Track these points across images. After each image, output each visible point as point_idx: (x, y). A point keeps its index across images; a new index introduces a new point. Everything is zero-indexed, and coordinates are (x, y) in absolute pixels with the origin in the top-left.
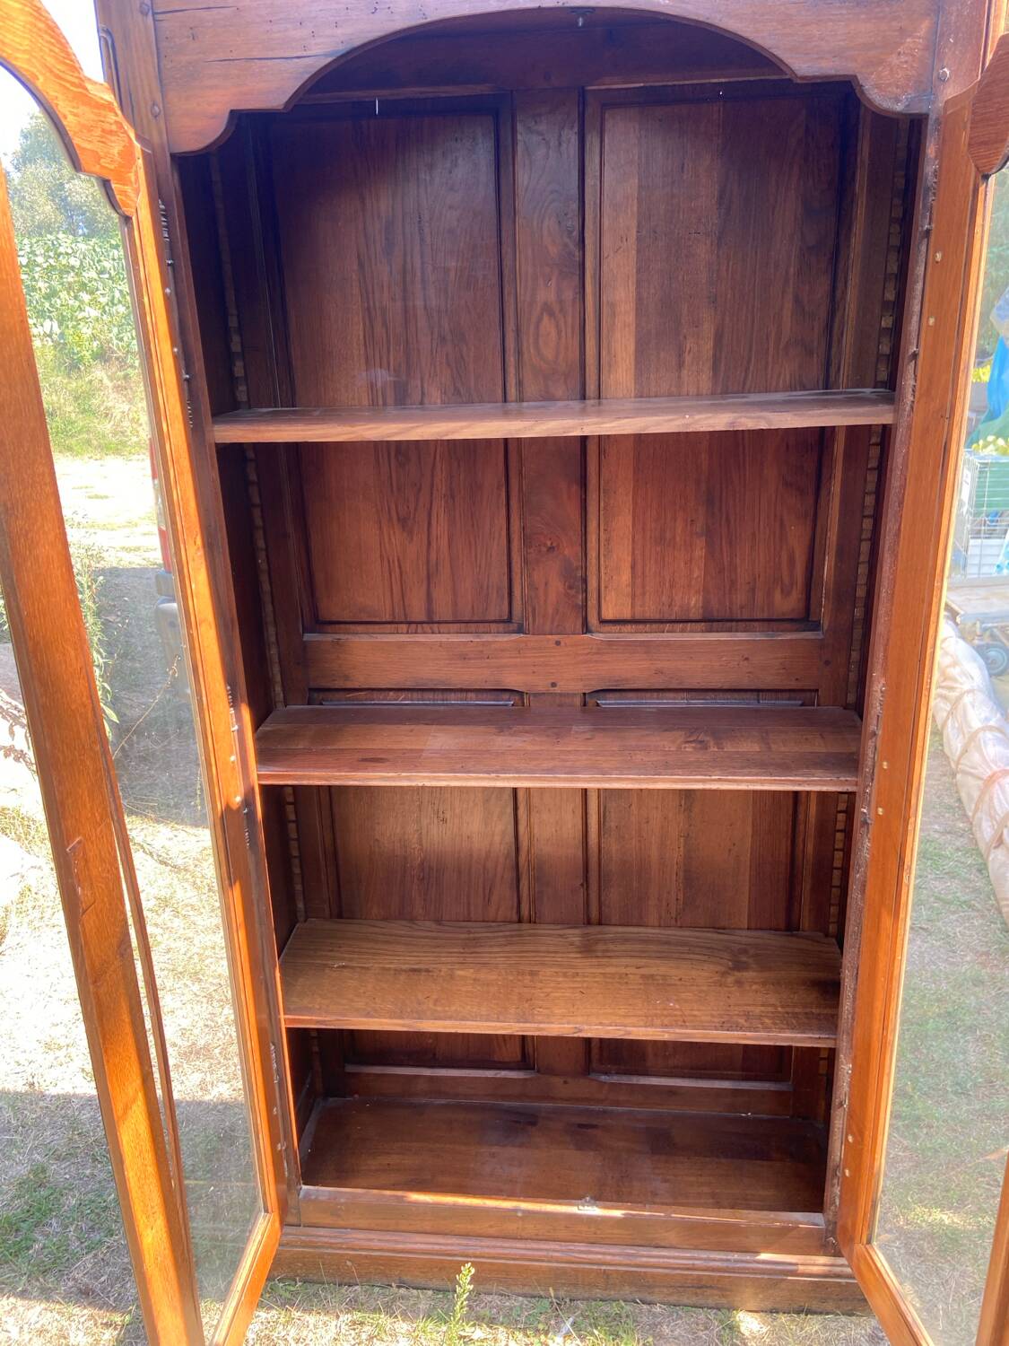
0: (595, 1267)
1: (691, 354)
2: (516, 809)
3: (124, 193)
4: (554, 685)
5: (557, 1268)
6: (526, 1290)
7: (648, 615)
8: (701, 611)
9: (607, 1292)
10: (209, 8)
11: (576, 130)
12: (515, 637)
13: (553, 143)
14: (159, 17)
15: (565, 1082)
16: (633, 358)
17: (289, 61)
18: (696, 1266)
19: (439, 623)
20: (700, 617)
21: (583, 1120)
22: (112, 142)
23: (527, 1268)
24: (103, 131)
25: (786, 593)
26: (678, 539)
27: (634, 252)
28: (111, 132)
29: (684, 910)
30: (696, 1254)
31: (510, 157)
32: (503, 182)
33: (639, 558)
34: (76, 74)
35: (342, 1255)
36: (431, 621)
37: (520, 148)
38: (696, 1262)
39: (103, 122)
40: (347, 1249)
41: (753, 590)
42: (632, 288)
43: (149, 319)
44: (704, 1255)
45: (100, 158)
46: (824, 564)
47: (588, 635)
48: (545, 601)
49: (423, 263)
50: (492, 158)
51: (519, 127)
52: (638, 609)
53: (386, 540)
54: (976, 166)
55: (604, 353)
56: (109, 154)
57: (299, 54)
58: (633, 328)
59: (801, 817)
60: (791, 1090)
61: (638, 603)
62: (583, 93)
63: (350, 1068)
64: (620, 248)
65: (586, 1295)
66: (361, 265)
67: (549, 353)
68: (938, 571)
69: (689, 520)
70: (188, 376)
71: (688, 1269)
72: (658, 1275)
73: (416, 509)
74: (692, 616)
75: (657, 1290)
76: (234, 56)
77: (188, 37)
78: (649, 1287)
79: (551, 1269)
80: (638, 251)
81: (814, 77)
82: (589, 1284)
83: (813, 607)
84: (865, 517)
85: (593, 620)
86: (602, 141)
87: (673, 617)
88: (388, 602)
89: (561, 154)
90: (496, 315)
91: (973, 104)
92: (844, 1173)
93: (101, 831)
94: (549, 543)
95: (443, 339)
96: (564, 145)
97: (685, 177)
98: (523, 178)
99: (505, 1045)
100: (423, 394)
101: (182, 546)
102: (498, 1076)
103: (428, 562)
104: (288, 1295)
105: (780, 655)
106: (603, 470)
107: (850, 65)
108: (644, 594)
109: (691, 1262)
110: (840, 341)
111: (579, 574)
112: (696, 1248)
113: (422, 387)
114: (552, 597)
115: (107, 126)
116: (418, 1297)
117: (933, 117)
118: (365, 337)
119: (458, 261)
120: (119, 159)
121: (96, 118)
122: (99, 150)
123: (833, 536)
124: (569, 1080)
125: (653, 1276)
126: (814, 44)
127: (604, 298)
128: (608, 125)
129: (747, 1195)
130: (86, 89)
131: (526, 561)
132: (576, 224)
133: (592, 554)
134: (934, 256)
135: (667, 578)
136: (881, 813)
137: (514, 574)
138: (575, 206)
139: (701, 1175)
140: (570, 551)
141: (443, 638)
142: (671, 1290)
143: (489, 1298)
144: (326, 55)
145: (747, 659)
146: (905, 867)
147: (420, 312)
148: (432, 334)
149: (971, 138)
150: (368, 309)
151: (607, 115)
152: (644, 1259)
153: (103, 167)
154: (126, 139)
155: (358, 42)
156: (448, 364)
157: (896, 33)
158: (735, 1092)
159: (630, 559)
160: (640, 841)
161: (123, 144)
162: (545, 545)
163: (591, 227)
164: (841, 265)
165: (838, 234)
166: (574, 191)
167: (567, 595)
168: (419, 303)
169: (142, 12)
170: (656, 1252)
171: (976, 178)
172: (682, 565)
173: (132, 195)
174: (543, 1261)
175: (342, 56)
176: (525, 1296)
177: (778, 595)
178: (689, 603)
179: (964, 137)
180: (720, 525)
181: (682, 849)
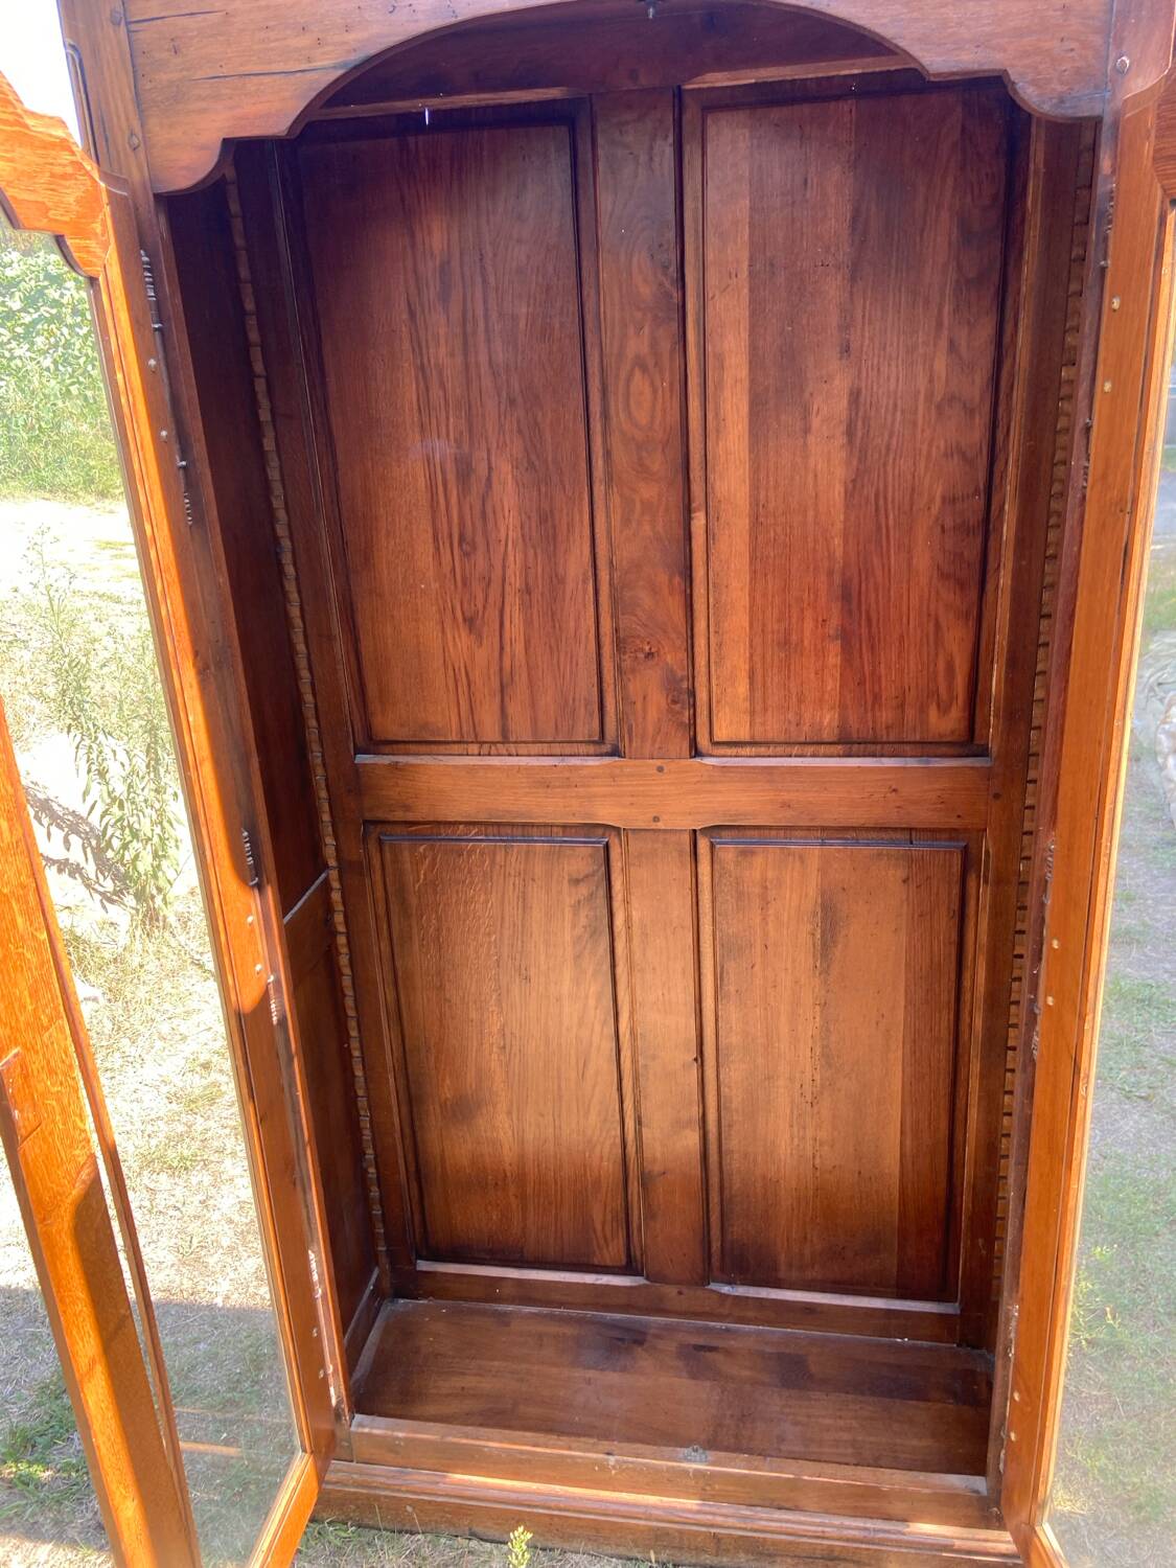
0: (704, 1529)
1: (819, 417)
2: (613, 966)
3: (86, 249)
4: (656, 819)
5: (658, 1529)
6: (622, 1551)
7: (770, 736)
8: (836, 731)
9: (719, 1558)
10: (192, 14)
11: (671, 140)
12: (607, 760)
13: (643, 158)
14: (133, 27)
15: (680, 1293)
16: (746, 421)
17: (291, 77)
18: (827, 1535)
19: (516, 742)
20: (835, 739)
21: (701, 1341)
22: (68, 188)
23: (621, 1526)
24: (53, 175)
25: (944, 710)
26: (806, 643)
27: (746, 291)
28: (64, 177)
29: (822, 1093)
30: (827, 1519)
31: (591, 176)
32: (583, 206)
33: (759, 666)
34: (11, 110)
35: (401, 1499)
36: (505, 739)
37: (601, 166)
38: (827, 1529)
39: (52, 164)
40: (408, 1492)
41: (902, 706)
42: (745, 335)
43: (123, 400)
44: (837, 1521)
45: (48, 209)
46: (992, 676)
47: (698, 760)
48: (644, 718)
49: (486, 310)
50: (569, 179)
51: (601, 140)
52: (759, 729)
53: (451, 644)
54: (1162, 187)
55: (710, 417)
56: (62, 202)
57: (303, 67)
58: (746, 384)
59: (967, 983)
60: (959, 1312)
61: (758, 720)
62: (679, 95)
63: (423, 1266)
64: (728, 286)
65: (693, 1561)
66: (412, 314)
67: (642, 417)
68: (1118, 707)
69: (820, 619)
70: (184, 463)
71: (818, 1537)
72: (781, 1541)
73: (484, 607)
74: (825, 737)
75: (779, 1559)
76: (225, 71)
77: (168, 50)
78: (770, 1555)
79: (651, 1529)
80: (751, 290)
81: (953, 74)
82: (696, 1549)
83: (977, 727)
84: (1042, 617)
85: (703, 742)
86: (704, 154)
87: (802, 739)
88: (454, 719)
89: (653, 171)
90: (577, 372)
91: (1160, 105)
92: (1009, 1437)
93: (50, 1036)
94: (647, 648)
95: (512, 402)
96: (657, 159)
97: (808, 196)
98: (606, 201)
99: (607, 1246)
100: (490, 468)
101: (174, 672)
102: (599, 1282)
103: (501, 669)
104: (338, 1542)
105: (937, 786)
106: (712, 558)
107: (998, 57)
108: (765, 710)
109: (820, 1529)
110: (1009, 395)
111: (685, 685)
112: (827, 1512)
113: (489, 460)
114: (653, 714)
115: (58, 170)
116: (491, 1553)
117: (1107, 120)
118: (418, 400)
119: (528, 306)
120: (77, 208)
121: (42, 161)
122: (46, 200)
123: (1002, 640)
124: (685, 1290)
125: (774, 1543)
126: (950, 30)
127: (709, 348)
128: (711, 131)
129: (895, 1445)
130: (26, 126)
131: (619, 669)
132: (673, 256)
133: (701, 661)
134: (1111, 303)
135: (794, 691)
136: (1051, 1004)
137: (605, 685)
138: (671, 235)
139: (840, 1417)
140: (673, 658)
141: (523, 761)
142: (796, 1561)
143: (576, 1558)
144: (335, 67)
145: (894, 790)
146: (1082, 1075)
147: (484, 369)
148: (499, 396)
149: (1156, 151)
150: (422, 364)
151: (709, 121)
152: (763, 1523)
153: (51, 220)
154: (89, 183)
155: (373, 50)
156: (520, 431)
157: (1059, 13)
158: (889, 1313)
159: (747, 667)
160: (766, 1009)
161: (83, 188)
162: (642, 650)
163: (693, 261)
164: (1009, 303)
165: (1005, 264)
166: (671, 216)
167: (670, 711)
168: (483, 358)
169: (113, 23)
170: (778, 1515)
171: (1162, 202)
172: (813, 675)
173: (99, 251)
174: (640, 1519)
175: (356, 68)
176: (619, 1557)
177: (933, 713)
178: (821, 722)
179: (1148, 148)
180: (860, 625)
181: (818, 1019)
